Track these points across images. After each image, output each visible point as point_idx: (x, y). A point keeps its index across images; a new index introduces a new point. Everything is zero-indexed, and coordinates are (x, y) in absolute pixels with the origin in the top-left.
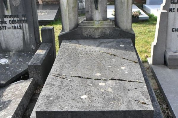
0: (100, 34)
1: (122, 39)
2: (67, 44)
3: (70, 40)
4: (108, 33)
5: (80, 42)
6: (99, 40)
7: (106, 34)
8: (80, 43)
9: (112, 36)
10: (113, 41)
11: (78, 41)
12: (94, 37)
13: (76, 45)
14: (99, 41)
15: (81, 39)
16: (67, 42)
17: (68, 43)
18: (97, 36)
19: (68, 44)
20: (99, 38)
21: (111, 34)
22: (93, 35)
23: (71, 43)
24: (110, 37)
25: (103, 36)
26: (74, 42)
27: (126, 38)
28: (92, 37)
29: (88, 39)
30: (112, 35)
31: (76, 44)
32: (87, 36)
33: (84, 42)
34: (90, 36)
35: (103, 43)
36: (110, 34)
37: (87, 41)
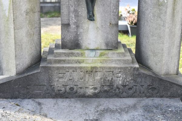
0: (98, 86)
1: (157, 101)
2: (8, 112)
3: (18, 101)
4: (120, 82)
5: (45, 110)
6: (95, 102)
7: (115, 86)
8: (46, 112)
9: (131, 92)
10: (134, 107)
11: (39, 104)
12: (82, 91)
13: (34, 117)
14: (96, 104)
15: (49, 98)
16: (9, 105)
17: (10, 109)
18: (90, 91)
19: (12, 113)
20: (96, 96)
21: (128, 85)
22: (80, 86)
23: (19, 111)
24: (124, 94)
25: (105, 91)
26: (29, 107)
27: (167, 97)
28: (76, 92)
29: (67, 98)
30: (130, 89)
31: (34, 113)
32: (63, 89)
33: (56, 107)
34: (72, 89)
35: (107, 110)
36: (124, 86)
37: (63, 103)
